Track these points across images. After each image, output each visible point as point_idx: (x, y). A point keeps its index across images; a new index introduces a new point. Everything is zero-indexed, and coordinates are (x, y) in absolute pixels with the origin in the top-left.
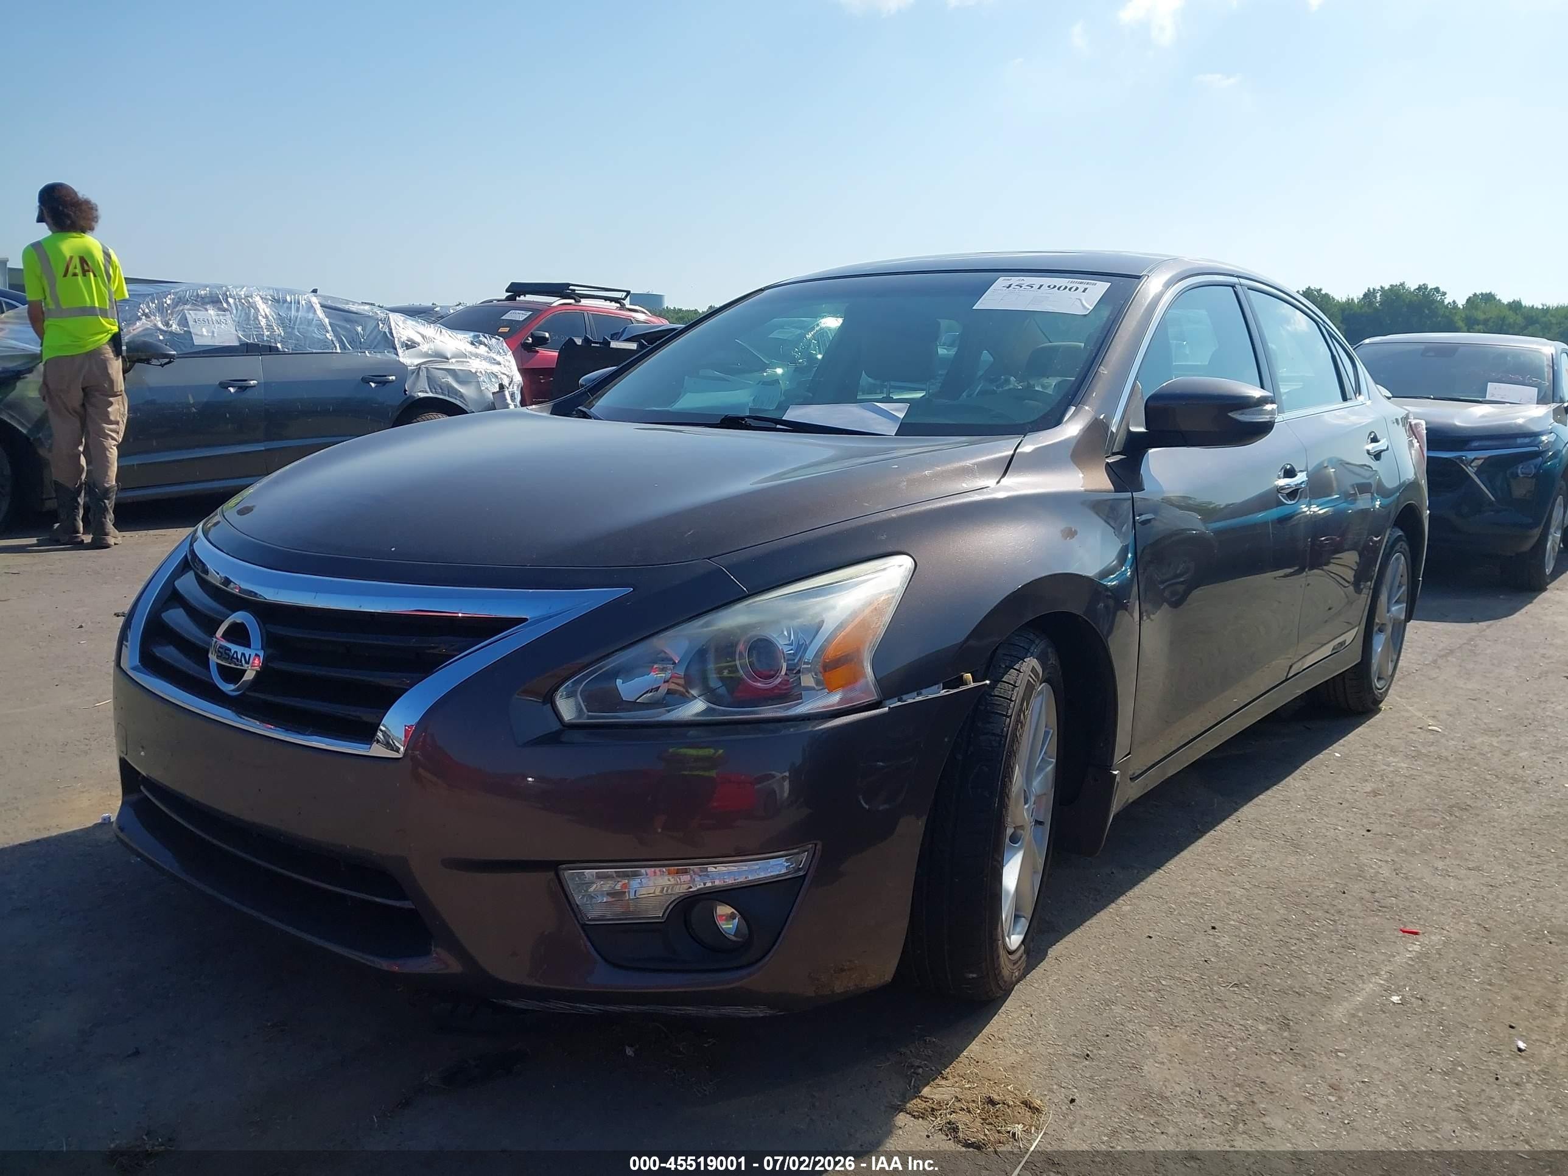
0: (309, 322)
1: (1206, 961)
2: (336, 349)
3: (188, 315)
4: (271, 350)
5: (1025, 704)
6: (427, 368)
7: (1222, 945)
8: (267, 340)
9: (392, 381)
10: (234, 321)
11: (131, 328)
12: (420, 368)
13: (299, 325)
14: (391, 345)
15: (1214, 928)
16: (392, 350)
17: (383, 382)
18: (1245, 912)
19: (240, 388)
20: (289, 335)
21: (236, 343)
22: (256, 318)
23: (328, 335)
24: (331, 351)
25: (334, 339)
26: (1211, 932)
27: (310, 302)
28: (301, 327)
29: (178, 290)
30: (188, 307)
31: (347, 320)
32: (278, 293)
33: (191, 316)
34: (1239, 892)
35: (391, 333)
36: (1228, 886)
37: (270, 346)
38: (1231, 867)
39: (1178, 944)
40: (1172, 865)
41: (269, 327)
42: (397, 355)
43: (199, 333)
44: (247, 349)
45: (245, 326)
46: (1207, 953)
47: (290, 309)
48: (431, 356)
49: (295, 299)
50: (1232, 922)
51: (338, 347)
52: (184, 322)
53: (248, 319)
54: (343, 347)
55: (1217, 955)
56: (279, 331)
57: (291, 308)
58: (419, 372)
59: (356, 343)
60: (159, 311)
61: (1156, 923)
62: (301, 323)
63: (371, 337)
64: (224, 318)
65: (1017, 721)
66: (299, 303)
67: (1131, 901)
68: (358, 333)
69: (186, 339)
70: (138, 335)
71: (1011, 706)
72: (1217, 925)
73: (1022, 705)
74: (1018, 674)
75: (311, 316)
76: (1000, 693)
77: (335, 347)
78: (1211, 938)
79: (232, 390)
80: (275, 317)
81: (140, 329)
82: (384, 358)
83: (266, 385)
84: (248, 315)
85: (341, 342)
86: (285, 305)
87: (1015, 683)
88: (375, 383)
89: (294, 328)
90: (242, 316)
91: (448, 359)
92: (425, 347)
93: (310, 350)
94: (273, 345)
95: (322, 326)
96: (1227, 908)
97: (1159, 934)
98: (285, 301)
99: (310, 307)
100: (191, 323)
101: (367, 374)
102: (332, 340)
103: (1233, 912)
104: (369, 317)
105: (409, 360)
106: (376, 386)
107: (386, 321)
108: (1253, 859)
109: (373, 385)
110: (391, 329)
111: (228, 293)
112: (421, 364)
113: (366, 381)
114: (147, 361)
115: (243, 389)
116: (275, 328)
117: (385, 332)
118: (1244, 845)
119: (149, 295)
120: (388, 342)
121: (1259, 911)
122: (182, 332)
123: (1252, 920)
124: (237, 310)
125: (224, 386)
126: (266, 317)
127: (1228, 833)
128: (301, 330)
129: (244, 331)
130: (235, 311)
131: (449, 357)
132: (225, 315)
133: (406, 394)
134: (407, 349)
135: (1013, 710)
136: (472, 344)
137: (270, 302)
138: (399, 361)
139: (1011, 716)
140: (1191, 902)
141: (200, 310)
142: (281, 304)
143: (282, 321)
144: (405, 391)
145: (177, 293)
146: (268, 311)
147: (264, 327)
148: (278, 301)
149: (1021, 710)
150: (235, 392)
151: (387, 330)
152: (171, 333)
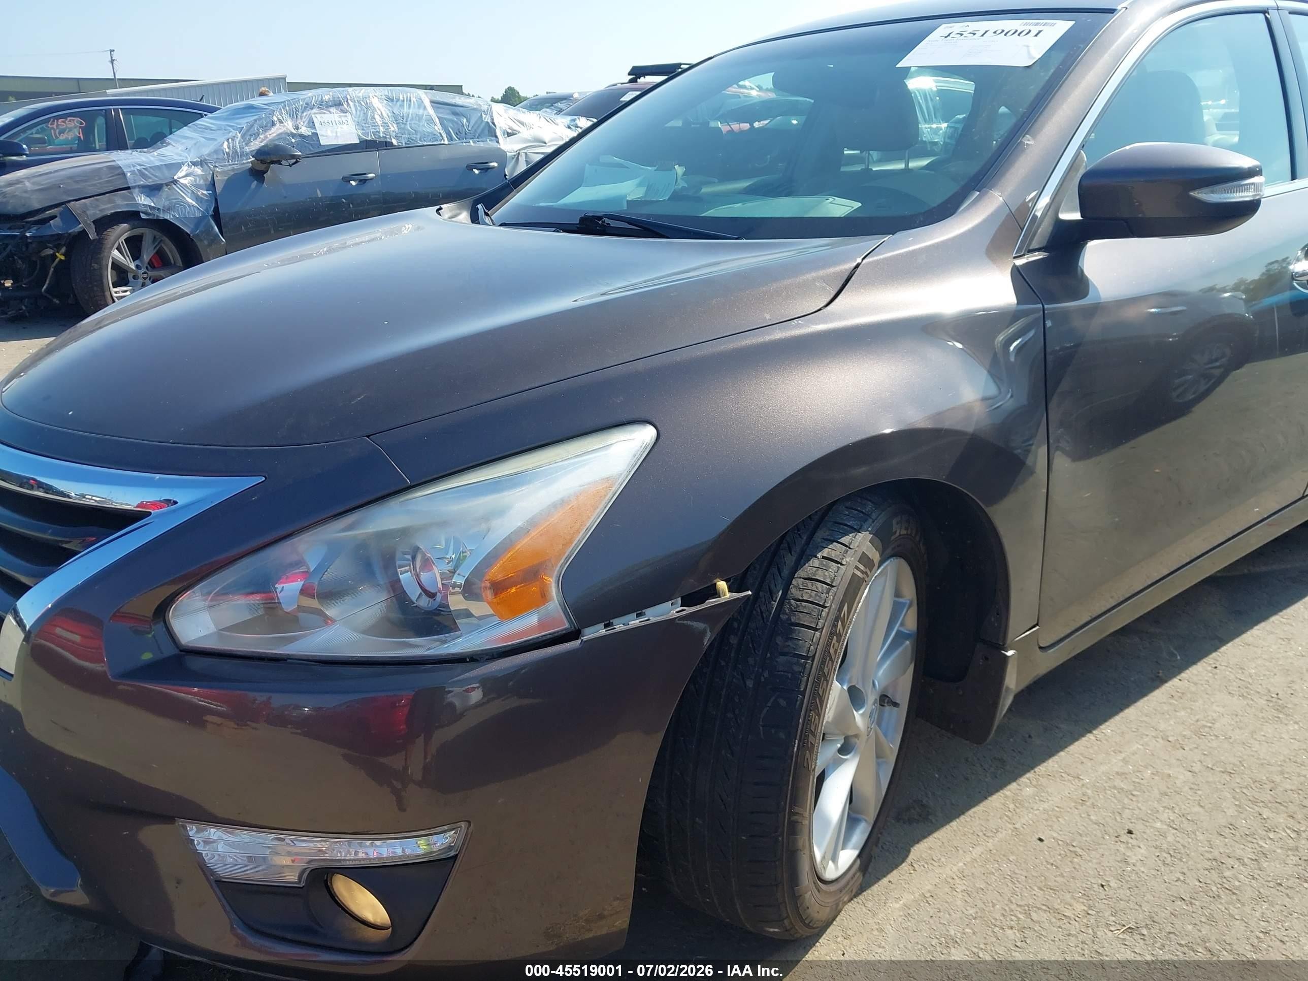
0: (420, 118)
1: (1102, 886)
2: (444, 141)
3: (315, 119)
4: (387, 145)
5: (845, 608)
6: (526, 153)
7: (1132, 860)
8: (383, 137)
9: (493, 168)
10: (354, 121)
11: (267, 134)
12: (519, 153)
13: (411, 120)
14: (493, 134)
15: (1130, 832)
16: (494, 138)
17: (485, 169)
18: (1180, 810)
19: (361, 181)
20: (402, 130)
21: (357, 141)
22: (373, 118)
23: (436, 128)
24: (439, 143)
25: (442, 132)
26: (1125, 838)
27: (421, 99)
28: (413, 122)
29: (305, 96)
30: (314, 111)
31: (455, 114)
32: (392, 93)
33: (317, 119)
34: (1182, 777)
35: (494, 124)
36: (1170, 766)
37: (386, 142)
38: (1184, 736)
39: (1075, 852)
40: (1109, 729)
41: (385, 124)
42: (498, 142)
43: (324, 134)
44: (366, 146)
45: (363, 125)
46: (1107, 873)
47: (402, 106)
48: (530, 141)
49: (407, 97)
50: (1158, 825)
51: (446, 139)
52: (311, 124)
53: (366, 119)
54: (450, 138)
55: (1120, 878)
56: (393, 128)
57: (404, 105)
58: (518, 156)
59: (462, 134)
60: (290, 116)
61: (1057, 817)
62: (412, 119)
63: (475, 128)
64: (346, 118)
65: (831, 633)
66: (410, 101)
67: (1037, 780)
68: (463, 124)
69: (314, 141)
70: (271, 140)
71: (824, 614)
72: (1138, 828)
73: (840, 609)
74: (839, 568)
75: (421, 112)
76: (811, 596)
77: (443, 139)
78: (1122, 848)
79: (353, 183)
80: (390, 115)
81: (275, 135)
82: (487, 146)
83: (382, 177)
84: (366, 114)
85: (448, 134)
86: (398, 103)
87: (833, 581)
88: (477, 169)
89: (406, 124)
90: (361, 115)
91: (545, 143)
92: (525, 133)
93: (421, 143)
94: (389, 140)
95: (430, 121)
96: (1159, 801)
97: (1055, 835)
98: (398, 100)
99: (420, 102)
100: (317, 125)
101: (470, 162)
102: (440, 133)
103: (1164, 807)
104: (474, 109)
105: (508, 146)
106: (480, 173)
107: (489, 112)
108: (1217, 725)
109: (476, 171)
110: (493, 119)
111: (348, 97)
112: (520, 150)
113: (470, 168)
114: (279, 162)
115: (363, 181)
116: (390, 125)
117: (488, 122)
118: (1212, 703)
119: (282, 102)
120: (490, 131)
121: (1201, 810)
122: (310, 134)
123: (1186, 822)
124: (356, 111)
125: (347, 180)
126: (382, 117)
127: (1196, 684)
128: (413, 125)
129: (363, 130)
130: (354, 112)
131: (547, 142)
132: (346, 116)
133: (506, 179)
134: (508, 136)
135: (825, 620)
136: (569, 127)
137: (385, 102)
138: (500, 149)
139: (823, 628)
140: (1115, 787)
141: (325, 113)
142: (395, 103)
143: (397, 119)
144: (505, 175)
145: (305, 99)
146: (383, 109)
147: (380, 125)
148: (392, 100)
149: (837, 619)
150: (356, 185)
151: (489, 121)
152: (301, 136)
